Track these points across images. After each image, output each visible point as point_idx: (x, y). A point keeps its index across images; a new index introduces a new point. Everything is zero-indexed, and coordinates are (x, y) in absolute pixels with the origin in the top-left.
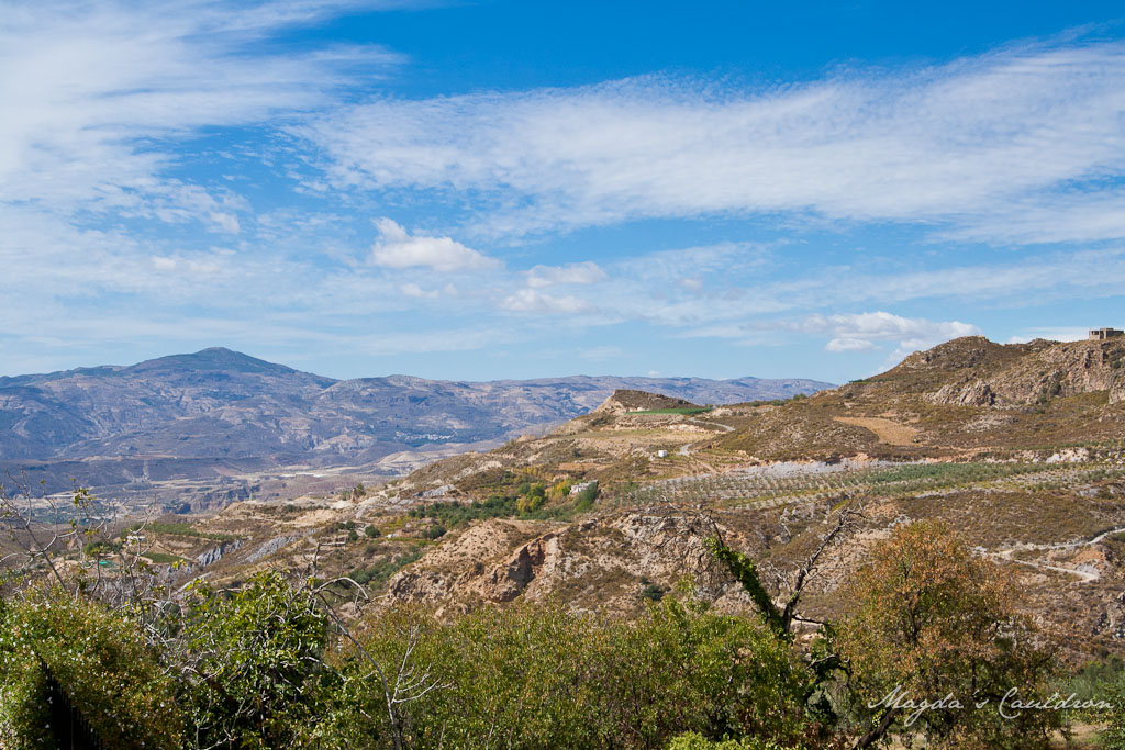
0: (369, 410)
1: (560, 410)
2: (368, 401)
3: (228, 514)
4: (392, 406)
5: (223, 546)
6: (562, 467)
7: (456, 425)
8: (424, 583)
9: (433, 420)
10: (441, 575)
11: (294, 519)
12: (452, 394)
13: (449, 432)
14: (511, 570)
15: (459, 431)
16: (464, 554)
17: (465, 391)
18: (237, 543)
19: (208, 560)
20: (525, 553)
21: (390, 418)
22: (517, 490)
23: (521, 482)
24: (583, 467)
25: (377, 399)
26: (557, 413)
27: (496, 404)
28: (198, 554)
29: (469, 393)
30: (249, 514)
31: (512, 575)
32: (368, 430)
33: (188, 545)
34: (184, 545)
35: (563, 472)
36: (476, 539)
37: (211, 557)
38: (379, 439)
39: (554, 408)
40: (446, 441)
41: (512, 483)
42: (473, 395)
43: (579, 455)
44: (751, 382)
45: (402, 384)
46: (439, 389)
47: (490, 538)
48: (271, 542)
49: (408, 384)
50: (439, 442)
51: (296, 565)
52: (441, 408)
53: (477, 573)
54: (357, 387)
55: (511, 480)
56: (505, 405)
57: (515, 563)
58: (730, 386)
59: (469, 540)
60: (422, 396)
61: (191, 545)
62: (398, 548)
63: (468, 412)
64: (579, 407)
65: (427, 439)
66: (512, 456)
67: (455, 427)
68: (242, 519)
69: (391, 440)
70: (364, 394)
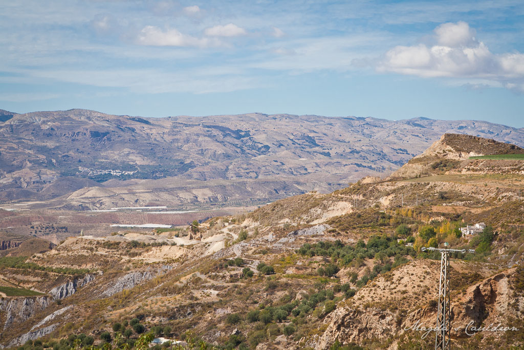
0: (50, 144)
1: (241, 148)
2: (49, 135)
3: (65, 248)
4: (73, 140)
5: (75, 279)
6: (435, 209)
7: (139, 160)
8: (370, 318)
9: (114, 155)
10: (388, 311)
11: (140, 254)
12: (133, 130)
13: (132, 168)
14: (468, 308)
15: (142, 167)
16: (404, 292)
17: (146, 126)
18: (88, 277)
19: (61, 293)
20: (477, 292)
21: (71, 153)
22: (395, 231)
23: (398, 223)
24: (455, 210)
25: (58, 132)
26: (239, 150)
27: (177, 140)
28: (51, 287)
29: (151, 129)
30: (92, 249)
31: (468, 313)
32: (50, 165)
33: (36, 279)
34: (32, 279)
35: (438, 214)
36: (414, 278)
37: (65, 291)
38: (62, 174)
39: (236, 146)
40: (129, 177)
41: (389, 224)
42: (154, 131)
43: (446, 199)
44: (425, 123)
45: (83, 119)
46: (120, 123)
47: (428, 277)
48: (126, 277)
49: (89, 118)
50: (123, 177)
51: (197, 299)
52: (123, 142)
53: (431, 311)
54: (38, 121)
55: (387, 221)
56: (187, 141)
57: (470, 301)
58: (406, 126)
59: (406, 279)
60: (105, 130)
61: (39, 279)
62: (299, 285)
63: (151, 149)
64: (260, 146)
65: (110, 174)
66: (361, 197)
67: (138, 163)
68: (87, 255)
69: (74, 175)
70: (45, 127)
